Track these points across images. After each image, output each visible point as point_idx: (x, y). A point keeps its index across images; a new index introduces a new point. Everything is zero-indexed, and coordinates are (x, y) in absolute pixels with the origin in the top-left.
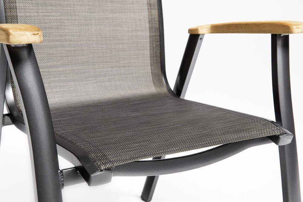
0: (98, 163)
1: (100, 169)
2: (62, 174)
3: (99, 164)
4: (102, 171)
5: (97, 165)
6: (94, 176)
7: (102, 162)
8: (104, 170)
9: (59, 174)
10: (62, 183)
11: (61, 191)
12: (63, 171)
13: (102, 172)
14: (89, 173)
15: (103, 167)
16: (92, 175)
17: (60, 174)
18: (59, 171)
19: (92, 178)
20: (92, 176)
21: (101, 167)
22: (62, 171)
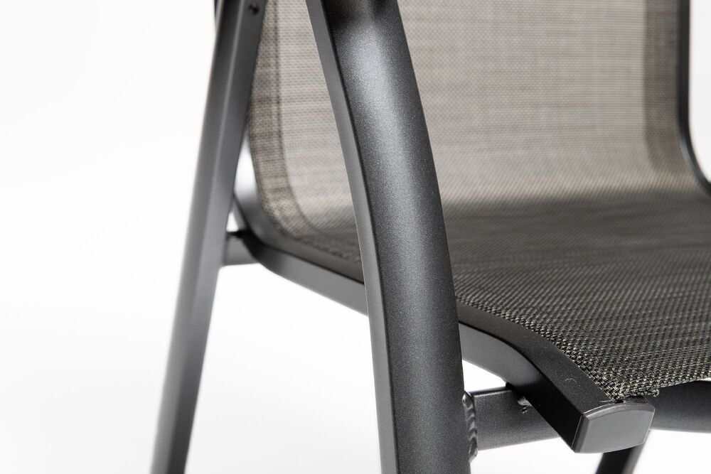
0: (601, 376)
1: (614, 393)
2: (471, 407)
3: (605, 378)
4: (620, 401)
5: (600, 381)
6: (596, 418)
7: (615, 374)
8: (627, 399)
9: (465, 405)
10: (471, 437)
11: (469, 464)
12: (476, 396)
13: (620, 405)
14: (578, 408)
15: (621, 390)
16: (590, 415)
17: (468, 406)
18: (464, 397)
19: (591, 423)
20: (588, 416)
21: (616, 388)
22: (471, 397)
